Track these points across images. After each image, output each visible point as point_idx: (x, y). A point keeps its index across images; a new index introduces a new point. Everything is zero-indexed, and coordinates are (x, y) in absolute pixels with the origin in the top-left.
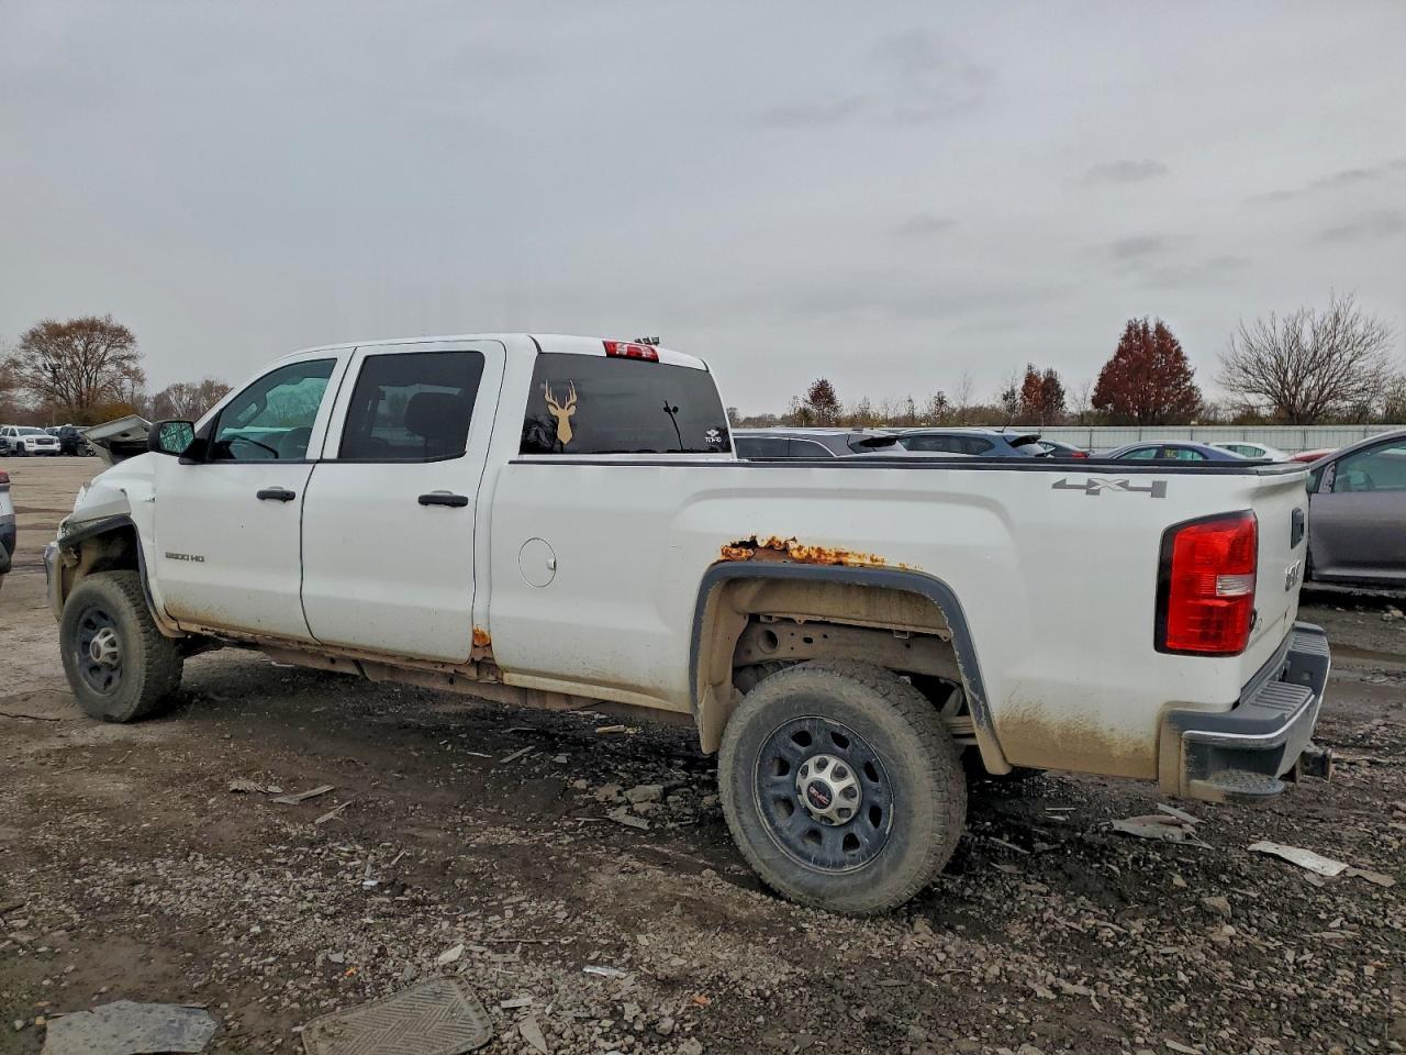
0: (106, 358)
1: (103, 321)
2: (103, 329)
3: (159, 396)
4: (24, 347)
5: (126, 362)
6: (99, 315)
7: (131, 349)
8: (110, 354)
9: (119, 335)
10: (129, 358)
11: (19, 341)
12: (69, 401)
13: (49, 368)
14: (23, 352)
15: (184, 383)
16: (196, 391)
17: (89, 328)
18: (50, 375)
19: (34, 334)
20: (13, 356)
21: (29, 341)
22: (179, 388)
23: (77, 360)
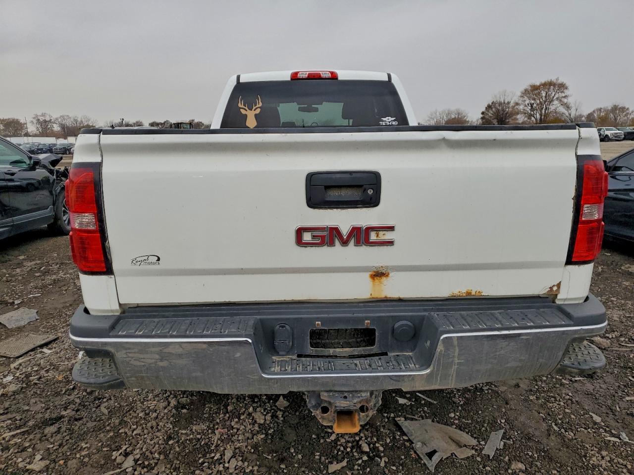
0: (555, 98)
1: (555, 81)
2: (554, 85)
3: (589, 114)
4: (521, 97)
5: (563, 99)
6: (553, 78)
7: (567, 92)
8: (557, 96)
9: (562, 87)
10: (565, 97)
11: (519, 94)
12: (536, 119)
13: (530, 105)
14: (521, 99)
15: (602, 107)
16: (608, 110)
17: (549, 85)
18: (530, 108)
19: (526, 90)
20: (517, 101)
21: (523, 93)
22: (600, 110)
23: (541, 100)
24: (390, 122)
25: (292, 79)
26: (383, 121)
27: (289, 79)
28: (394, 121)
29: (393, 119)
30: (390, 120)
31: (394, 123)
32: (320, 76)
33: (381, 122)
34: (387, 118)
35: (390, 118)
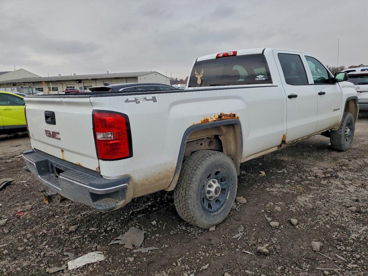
24: (261, 78)
25: (216, 58)
26: (257, 78)
27: (215, 58)
28: (263, 77)
29: (263, 76)
30: (261, 77)
31: (263, 79)
32: (228, 55)
33: (256, 79)
34: (260, 76)
35: (261, 76)
